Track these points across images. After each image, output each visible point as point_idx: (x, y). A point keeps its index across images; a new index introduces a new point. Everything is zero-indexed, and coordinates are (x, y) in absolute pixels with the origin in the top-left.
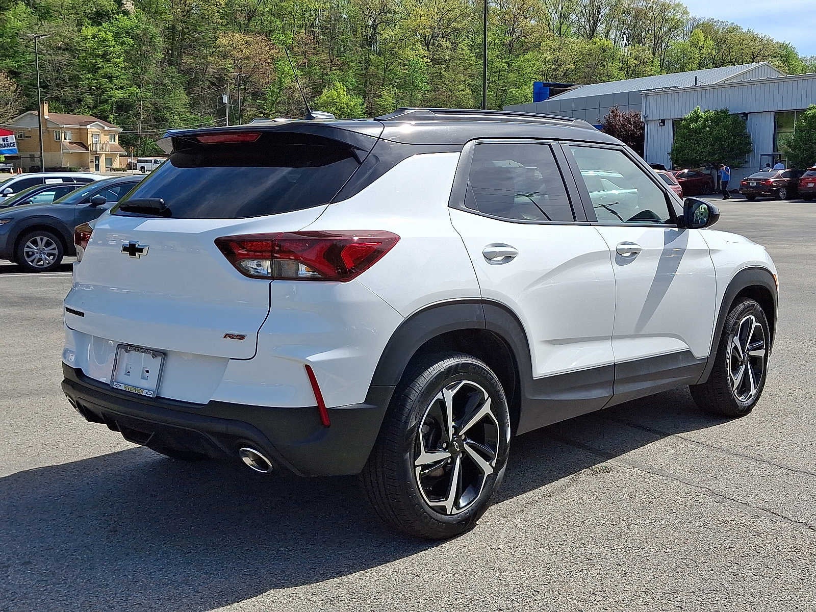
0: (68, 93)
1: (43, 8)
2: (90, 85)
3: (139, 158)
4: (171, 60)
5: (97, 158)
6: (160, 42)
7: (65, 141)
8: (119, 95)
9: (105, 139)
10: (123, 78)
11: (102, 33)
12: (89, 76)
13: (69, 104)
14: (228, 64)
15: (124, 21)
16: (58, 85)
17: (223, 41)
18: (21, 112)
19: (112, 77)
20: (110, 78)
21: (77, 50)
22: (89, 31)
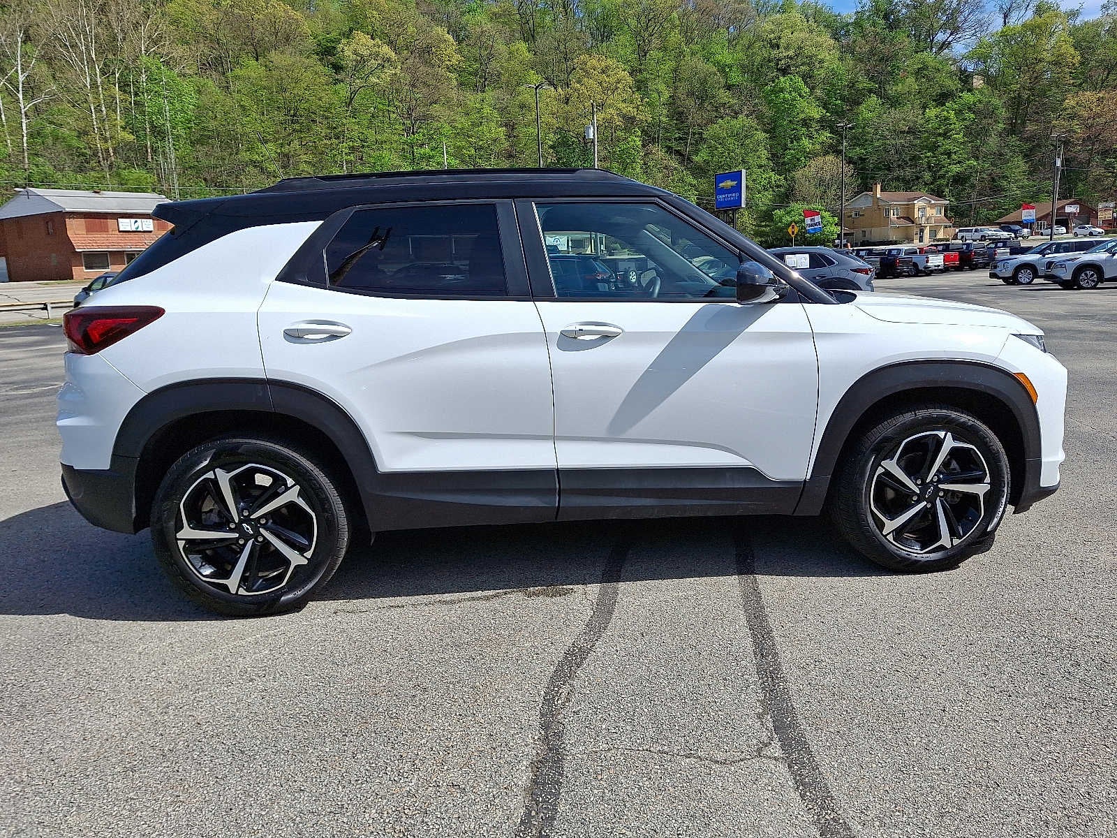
0: (908, 172)
1: (894, 97)
2: (929, 163)
3: (961, 228)
4: (1012, 129)
5: (922, 231)
6: (1003, 113)
7: (893, 217)
8: (956, 169)
9: (931, 212)
10: (960, 153)
11: (945, 113)
12: (929, 154)
13: (908, 182)
14: (1076, 125)
15: (967, 97)
16: (899, 166)
17: (1070, 102)
18: (857, 193)
19: (950, 153)
20: (949, 154)
21: (920, 131)
22: (932, 112)
